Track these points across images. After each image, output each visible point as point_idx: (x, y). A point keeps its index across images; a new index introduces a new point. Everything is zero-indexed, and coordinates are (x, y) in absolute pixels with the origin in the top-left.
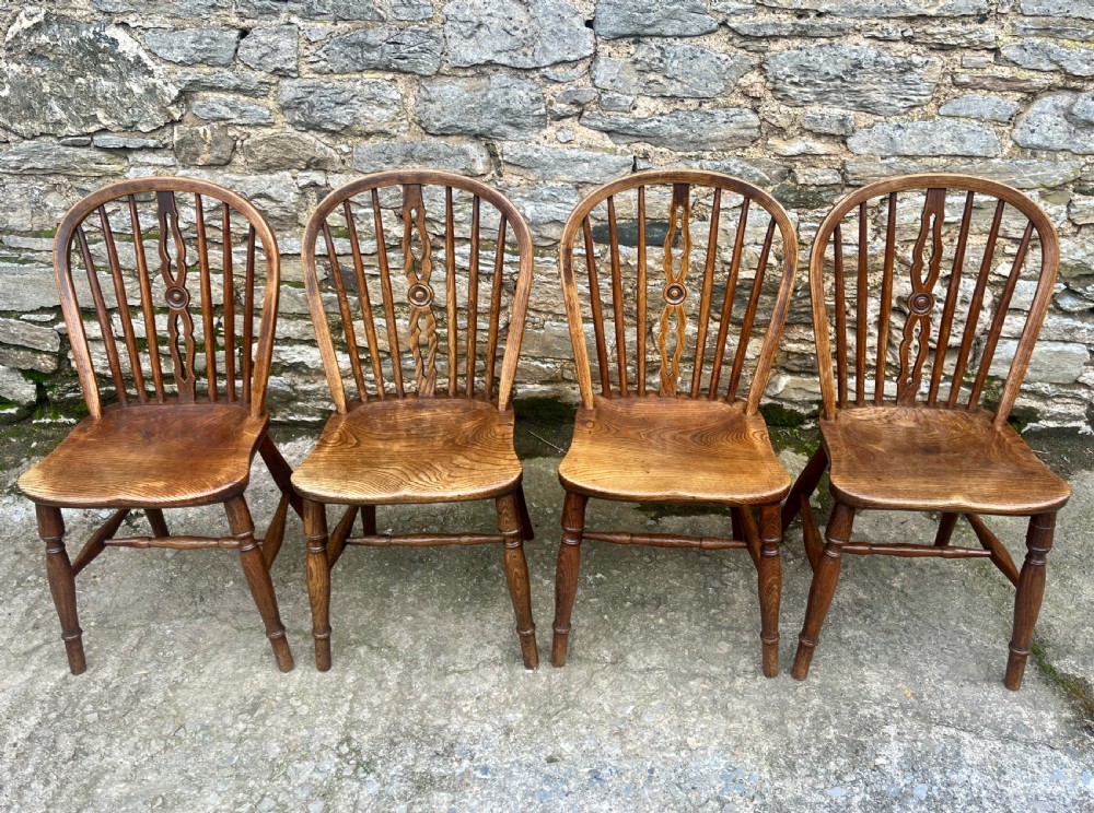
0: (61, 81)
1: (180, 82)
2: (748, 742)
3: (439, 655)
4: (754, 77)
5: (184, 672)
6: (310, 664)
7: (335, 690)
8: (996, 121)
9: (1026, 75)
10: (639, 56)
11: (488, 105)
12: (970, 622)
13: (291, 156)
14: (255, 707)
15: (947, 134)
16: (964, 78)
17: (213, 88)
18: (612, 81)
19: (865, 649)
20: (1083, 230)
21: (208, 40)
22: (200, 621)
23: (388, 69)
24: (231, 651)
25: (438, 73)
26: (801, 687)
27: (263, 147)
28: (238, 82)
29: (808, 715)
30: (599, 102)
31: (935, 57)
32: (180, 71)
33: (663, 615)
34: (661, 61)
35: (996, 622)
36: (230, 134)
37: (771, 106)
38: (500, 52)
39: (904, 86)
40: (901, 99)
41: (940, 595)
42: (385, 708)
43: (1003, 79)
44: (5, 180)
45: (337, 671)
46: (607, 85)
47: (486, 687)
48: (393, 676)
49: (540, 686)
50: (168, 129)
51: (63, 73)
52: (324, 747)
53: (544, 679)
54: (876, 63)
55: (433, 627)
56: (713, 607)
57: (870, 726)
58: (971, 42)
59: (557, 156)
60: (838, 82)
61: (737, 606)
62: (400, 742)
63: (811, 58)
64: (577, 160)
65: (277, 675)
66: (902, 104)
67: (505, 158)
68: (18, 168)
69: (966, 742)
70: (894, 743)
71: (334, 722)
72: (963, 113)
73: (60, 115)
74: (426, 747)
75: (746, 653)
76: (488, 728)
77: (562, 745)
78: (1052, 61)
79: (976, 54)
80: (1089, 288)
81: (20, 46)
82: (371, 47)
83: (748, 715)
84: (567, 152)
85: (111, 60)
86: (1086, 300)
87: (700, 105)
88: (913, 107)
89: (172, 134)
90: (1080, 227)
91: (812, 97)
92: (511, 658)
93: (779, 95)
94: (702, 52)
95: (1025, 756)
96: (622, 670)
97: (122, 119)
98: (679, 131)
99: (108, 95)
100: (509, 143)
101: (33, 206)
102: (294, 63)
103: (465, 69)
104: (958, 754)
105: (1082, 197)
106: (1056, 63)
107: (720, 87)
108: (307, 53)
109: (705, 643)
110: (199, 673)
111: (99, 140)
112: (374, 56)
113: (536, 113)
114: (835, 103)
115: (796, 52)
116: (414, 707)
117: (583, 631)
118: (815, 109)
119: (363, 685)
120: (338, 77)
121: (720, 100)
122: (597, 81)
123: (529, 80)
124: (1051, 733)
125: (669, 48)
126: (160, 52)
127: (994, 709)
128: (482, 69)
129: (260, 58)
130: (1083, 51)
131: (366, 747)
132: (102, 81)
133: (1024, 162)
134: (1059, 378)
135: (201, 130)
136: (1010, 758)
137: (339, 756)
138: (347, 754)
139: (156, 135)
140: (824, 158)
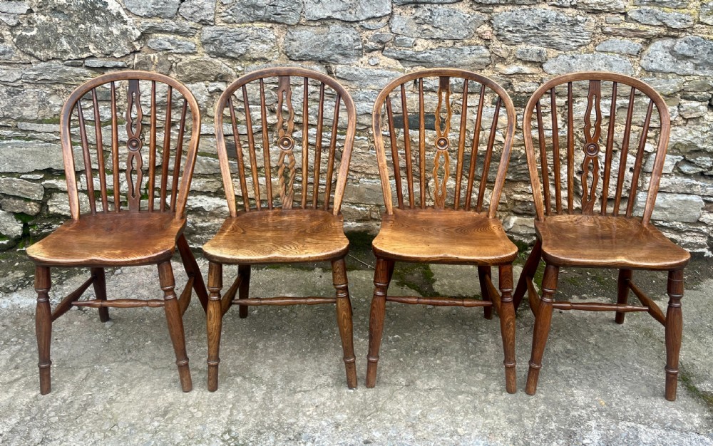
0: (70, 26)
1: (142, 27)
2: (498, 431)
3: (290, 382)
4: (486, 27)
5: (117, 394)
6: (202, 387)
7: (220, 403)
8: (631, 55)
9: (644, 28)
10: (417, 15)
11: (328, 43)
12: (641, 363)
13: (206, 73)
14: (165, 413)
15: (602, 62)
16: (608, 29)
17: (162, 31)
18: (402, 29)
19: (573, 377)
20: (689, 122)
21: (162, 3)
22: (128, 363)
23: (268, 21)
24: (149, 381)
25: (298, 24)
26: (532, 399)
27: (189, 67)
28: (178, 28)
29: (538, 415)
30: (394, 42)
31: (590, 17)
32: (143, 21)
33: (440, 359)
34: (431, 17)
35: (658, 363)
36: (169, 59)
37: (496, 44)
38: (336, 11)
39: (574, 34)
40: (573, 41)
41: (621, 348)
42: (255, 413)
43: (630, 30)
44: (25, 87)
45: (221, 391)
46: (399, 31)
47: (322, 400)
48: (259, 395)
49: (358, 399)
50: (131, 56)
51: (72, 21)
52: (212, 435)
53: (361, 395)
54: (557, 20)
55: (286, 366)
56: (472, 353)
57: (578, 422)
58: (610, 8)
59: (369, 73)
60: (535, 31)
61: (488, 353)
62: (265, 432)
63: (518, 17)
64: (381, 76)
65: (181, 394)
66: (573, 44)
67: (337, 74)
68: (34, 79)
69: (642, 430)
70: (595, 431)
71: (219, 421)
72: (610, 50)
73: (66, 46)
74: (282, 436)
75: (495, 379)
76: (324, 424)
77: (374, 433)
78: (658, 20)
79: (614, 16)
80: (698, 159)
81: (47, 5)
82: (260, 8)
83: (497, 415)
84: (375, 71)
85: (103, 14)
86: (697, 166)
87: (454, 44)
88: (581, 46)
89: (133, 59)
90: (687, 120)
91: (521, 40)
92: (338, 383)
93: (501, 38)
94: (455, 13)
95: (681, 438)
96: (413, 390)
97: (104, 50)
98: (442, 59)
99: (98, 35)
100: (340, 66)
101: (40, 103)
102: (212, 16)
103: (315, 21)
104: (637, 437)
105: (685, 101)
106: (661, 21)
107: (465, 33)
108: (221, 11)
109: (468, 374)
110: (128, 394)
111: (88, 63)
112: (261, 13)
113: (357, 48)
114: (534, 43)
115: (510, 13)
116: (274, 412)
117: (386, 368)
118: (523, 46)
119: (239, 399)
120: (238, 25)
121: (466, 41)
122: (393, 29)
123: (353, 29)
124: (698, 425)
125: (435, 10)
126: (132, 10)
127: (659, 412)
128: (325, 21)
129: (192, 14)
130: (676, 14)
131: (241, 435)
132: (95, 27)
133: (649, 79)
134: (687, 219)
135: (152, 56)
136: (671, 439)
137: (223, 441)
138: (228, 440)
139: (124, 59)
140: (529, 76)
